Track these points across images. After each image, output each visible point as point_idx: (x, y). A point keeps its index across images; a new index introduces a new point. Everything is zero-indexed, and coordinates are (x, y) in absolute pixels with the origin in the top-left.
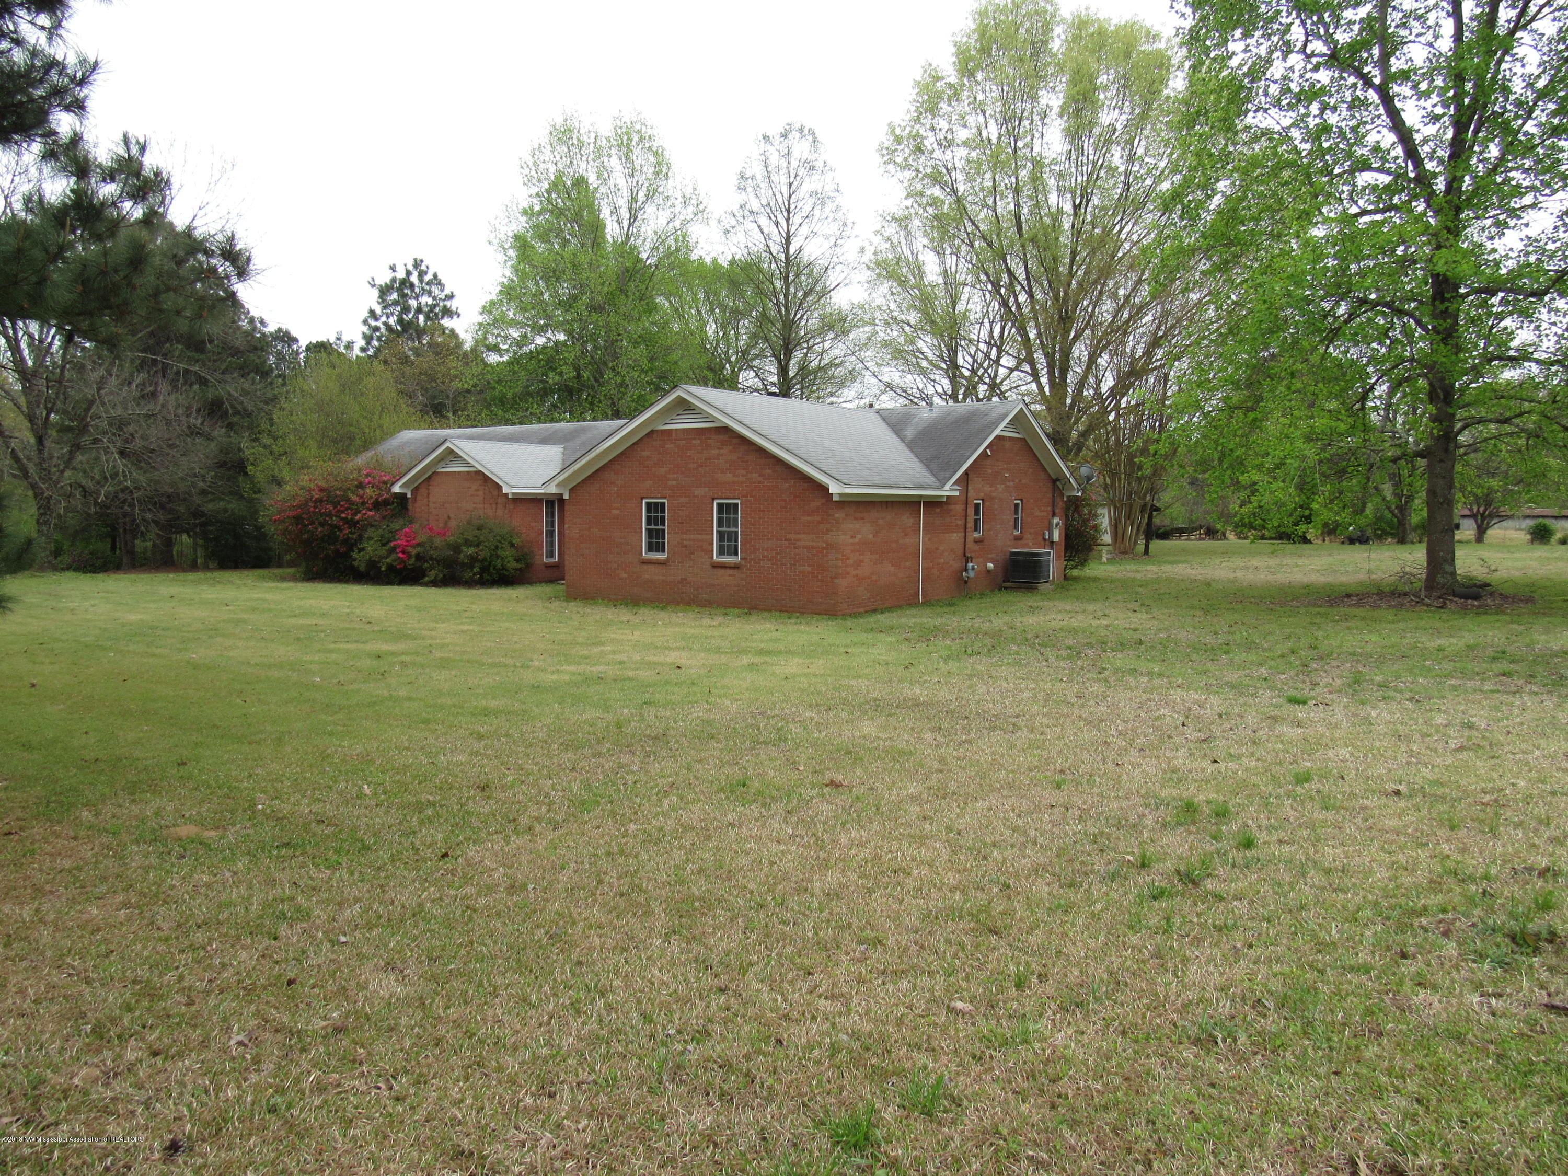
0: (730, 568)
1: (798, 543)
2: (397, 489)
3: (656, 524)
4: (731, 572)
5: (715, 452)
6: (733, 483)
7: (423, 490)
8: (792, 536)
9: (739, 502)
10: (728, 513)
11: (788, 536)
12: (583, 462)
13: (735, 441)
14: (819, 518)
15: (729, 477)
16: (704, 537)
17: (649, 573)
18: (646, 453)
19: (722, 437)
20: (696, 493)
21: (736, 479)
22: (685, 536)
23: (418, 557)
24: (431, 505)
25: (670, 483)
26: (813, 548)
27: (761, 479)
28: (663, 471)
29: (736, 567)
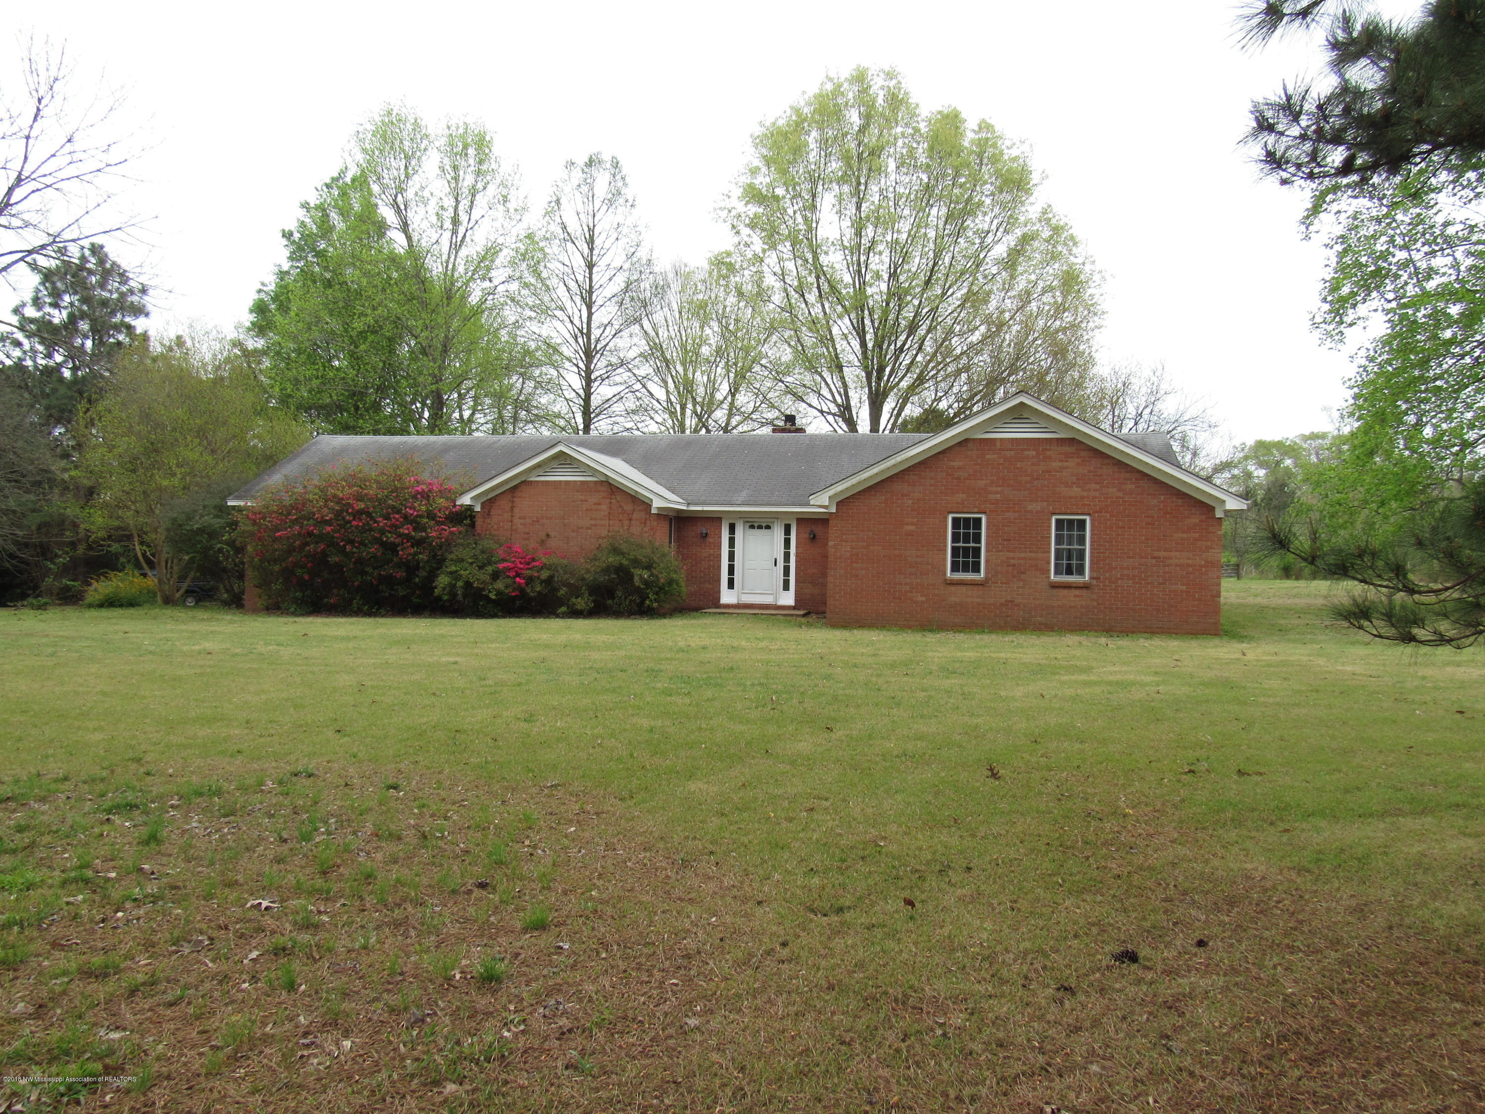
0: (1076, 588)
1: (1168, 562)
2: (466, 500)
3: (966, 541)
4: (1077, 592)
5: (1056, 464)
6: (1083, 497)
7: (504, 503)
8: (1162, 554)
9: (1088, 518)
10: (1070, 528)
11: (1156, 554)
12: (875, 470)
13: (1083, 454)
14: (1197, 535)
15: (1076, 491)
16: (1040, 555)
17: (957, 596)
18: (956, 464)
19: (1066, 449)
20: (1029, 508)
21: (1085, 494)
22: (1011, 555)
23: (549, 581)
24: (516, 521)
25: (992, 497)
26: (1189, 566)
27: (1120, 494)
28: (981, 483)
29: (1086, 587)
